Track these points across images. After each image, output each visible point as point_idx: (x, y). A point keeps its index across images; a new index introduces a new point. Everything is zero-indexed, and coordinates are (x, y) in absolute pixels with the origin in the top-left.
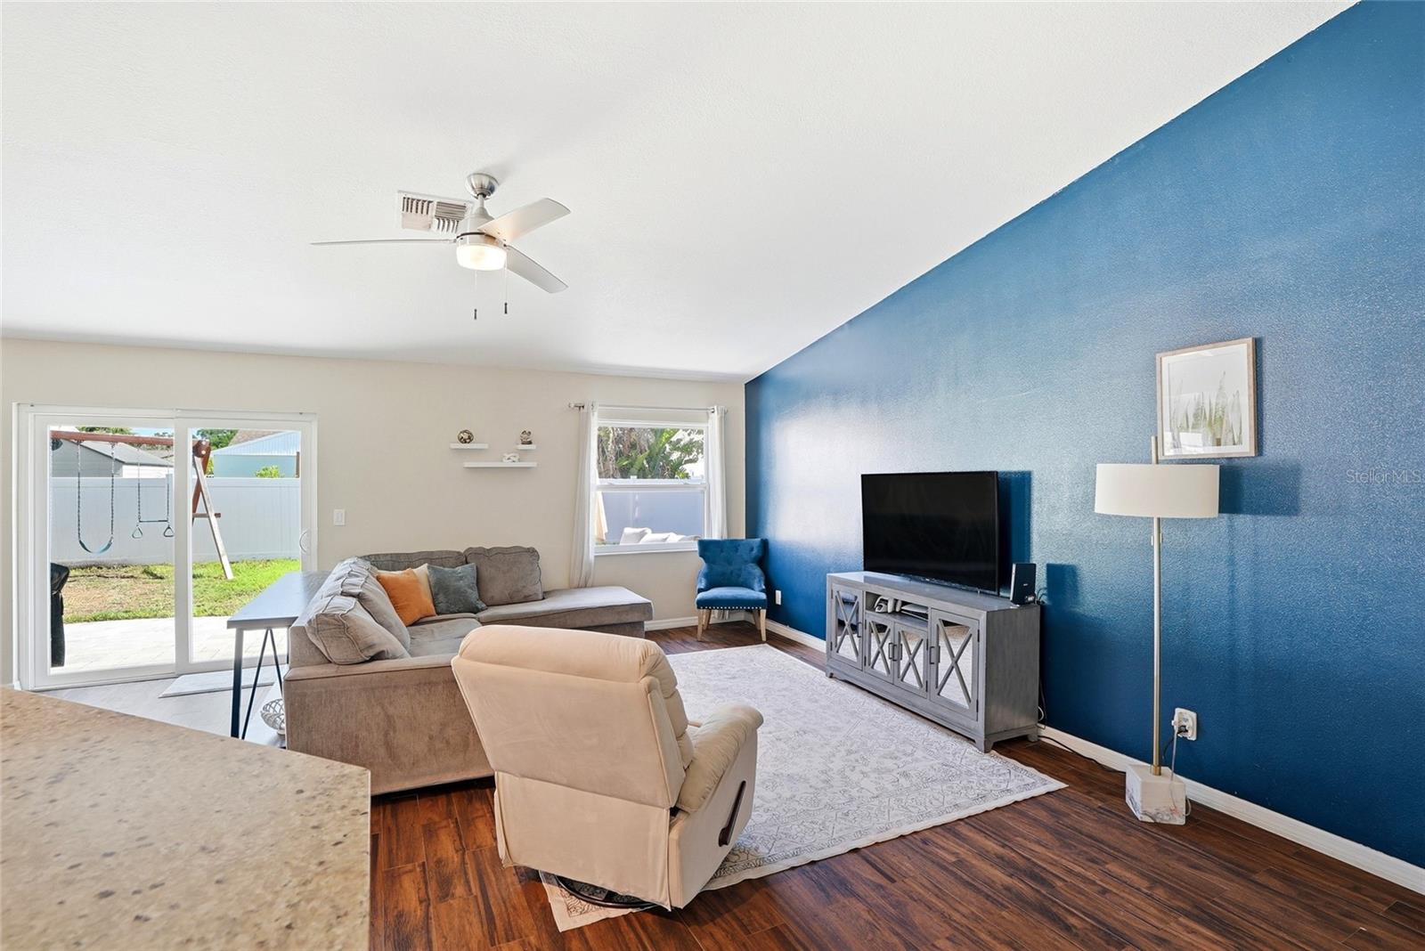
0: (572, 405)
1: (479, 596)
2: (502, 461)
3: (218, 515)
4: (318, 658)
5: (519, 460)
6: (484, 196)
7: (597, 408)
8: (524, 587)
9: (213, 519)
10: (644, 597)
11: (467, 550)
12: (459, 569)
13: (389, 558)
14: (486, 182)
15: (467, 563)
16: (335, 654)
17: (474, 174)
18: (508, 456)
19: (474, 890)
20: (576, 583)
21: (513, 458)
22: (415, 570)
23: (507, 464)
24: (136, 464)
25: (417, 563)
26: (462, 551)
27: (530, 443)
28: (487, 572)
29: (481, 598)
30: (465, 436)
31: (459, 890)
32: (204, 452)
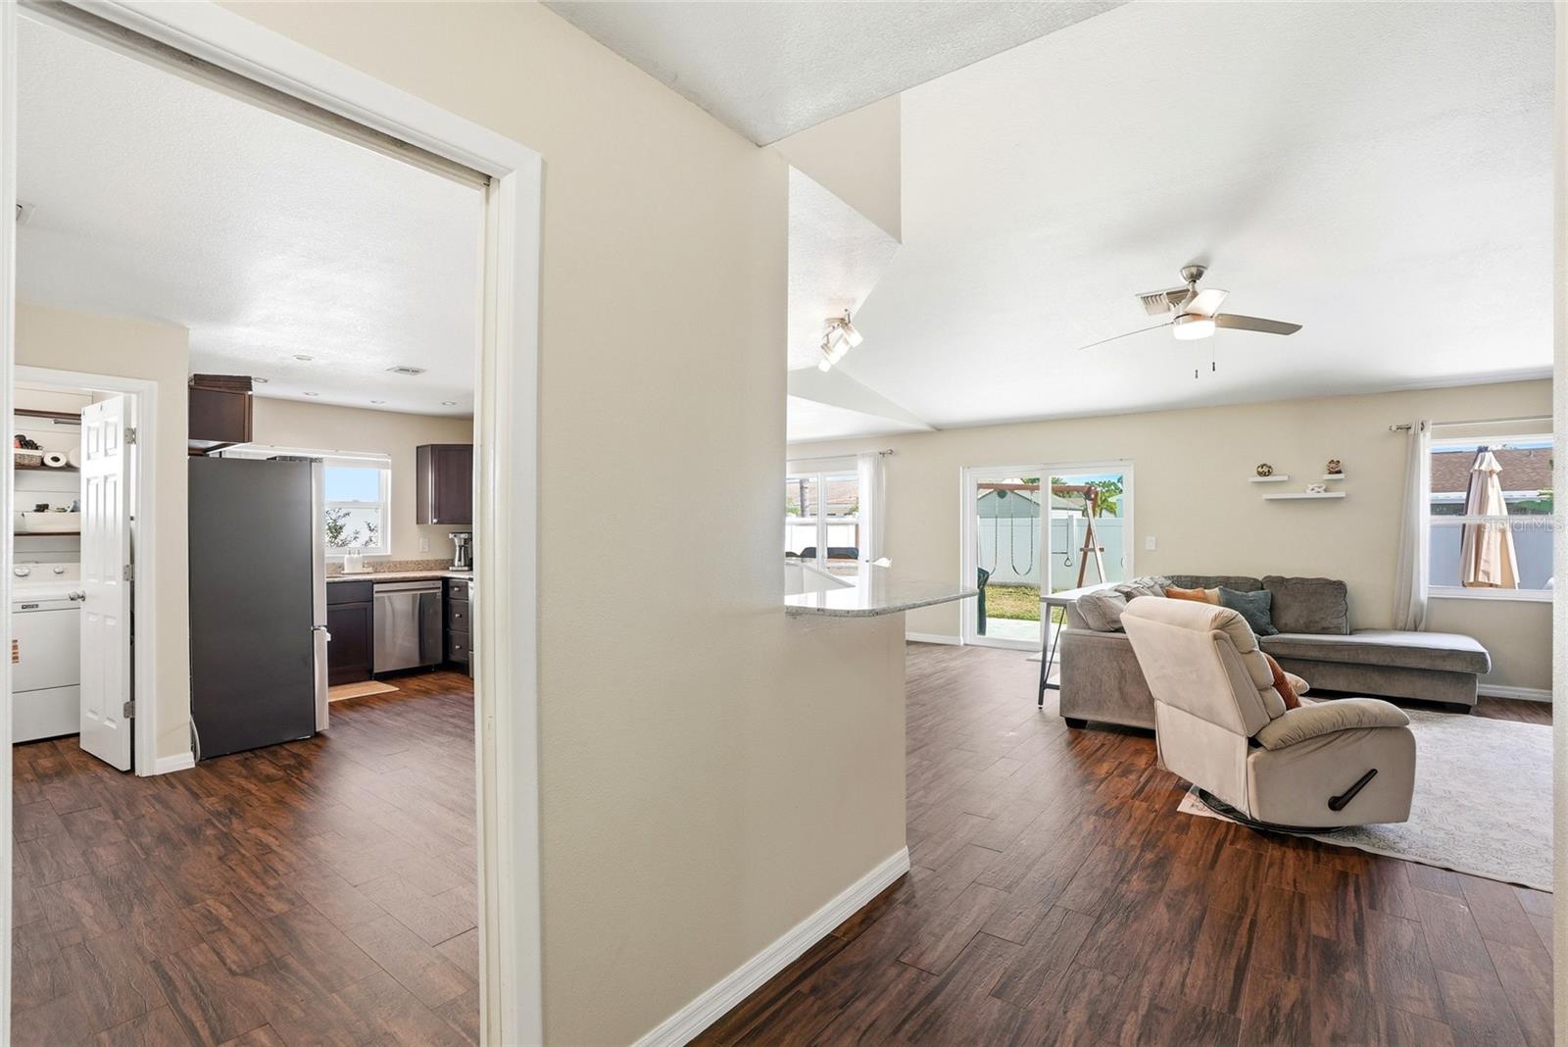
0: (1394, 428)
1: (1272, 620)
2: (1305, 492)
3: (1102, 550)
4: (1082, 624)
5: (1325, 490)
6: (1195, 281)
7: (1429, 427)
8: (1323, 618)
9: (1098, 552)
10: (1484, 647)
11: (1265, 578)
12: (1251, 594)
13: (1189, 579)
14: (1194, 270)
15: (1262, 589)
16: (1091, 622)
17: (1184, 268)
18: (1311, 487)
19: (1141, 779)
20: (1400, 624)
21: (1317, 489)
22: (1206, 591)
23: (1310, 494)
24: (1066, 509)
25: (1213, 585)
26: (1260, 579)
27: (1339, 472)
28: (1281, 600)
29: (1273, 622)
30: (1266, 469)
31: (1133, 777)
32: (1093, 496)
